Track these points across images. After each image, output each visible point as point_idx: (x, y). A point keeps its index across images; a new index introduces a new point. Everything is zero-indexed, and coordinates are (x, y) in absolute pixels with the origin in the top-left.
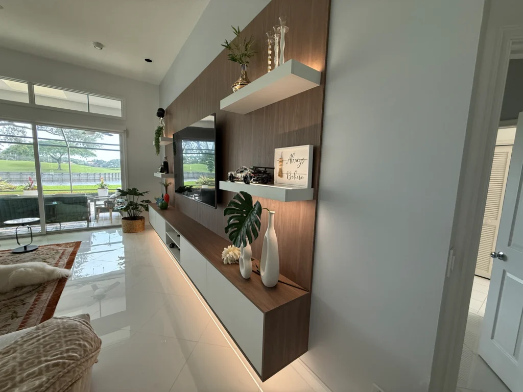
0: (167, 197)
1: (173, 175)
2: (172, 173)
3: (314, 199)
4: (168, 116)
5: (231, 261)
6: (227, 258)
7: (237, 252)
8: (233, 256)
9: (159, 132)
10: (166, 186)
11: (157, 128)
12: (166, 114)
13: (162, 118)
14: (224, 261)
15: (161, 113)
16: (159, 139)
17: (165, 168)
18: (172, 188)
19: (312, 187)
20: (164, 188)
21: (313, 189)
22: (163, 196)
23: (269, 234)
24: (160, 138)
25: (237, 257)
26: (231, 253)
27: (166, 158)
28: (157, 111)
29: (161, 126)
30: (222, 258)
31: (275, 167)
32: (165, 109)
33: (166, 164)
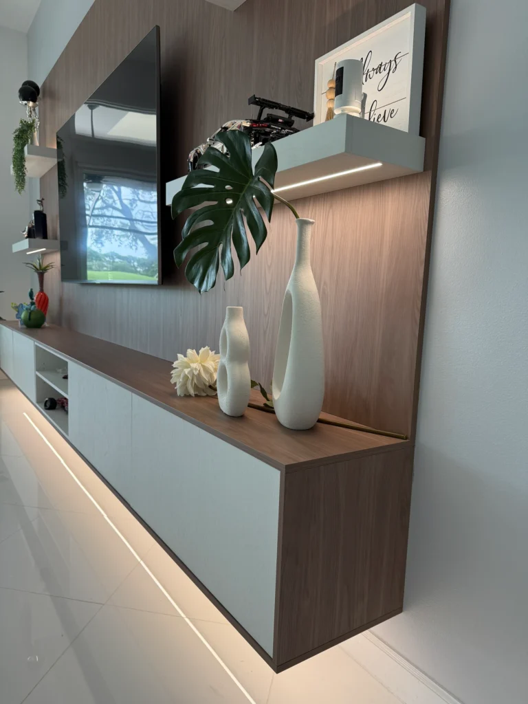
0: (43, 301)
1: (58, 243)
2: (56, 239)
3: (425, 169)
4: (48, 101)
5: (196, 387)
6: (186, 377)
7: (210, 365)
8: (199, 374)
9: (24, 134)
10: (41, 272)
11: (18, 126)
12: (44, 96)
13: (31, 104)
14: (178, 387)
15: (30, 92)
16: (22, 151)
17: (39, 228)
18: (53, 275)
19: (421, 134)
20: (36, 276)
21: (423, 139)
22: (31, 295)
23: (296, 280)
24: (26, 148)
25: (211, 375)
26: (194, 365)
27: (41, 202)
28: (20, 86)
29: (29, 121)
30: (172, 381)
31: (315, 111)
32: (40, 85)
33: (40, 217)
